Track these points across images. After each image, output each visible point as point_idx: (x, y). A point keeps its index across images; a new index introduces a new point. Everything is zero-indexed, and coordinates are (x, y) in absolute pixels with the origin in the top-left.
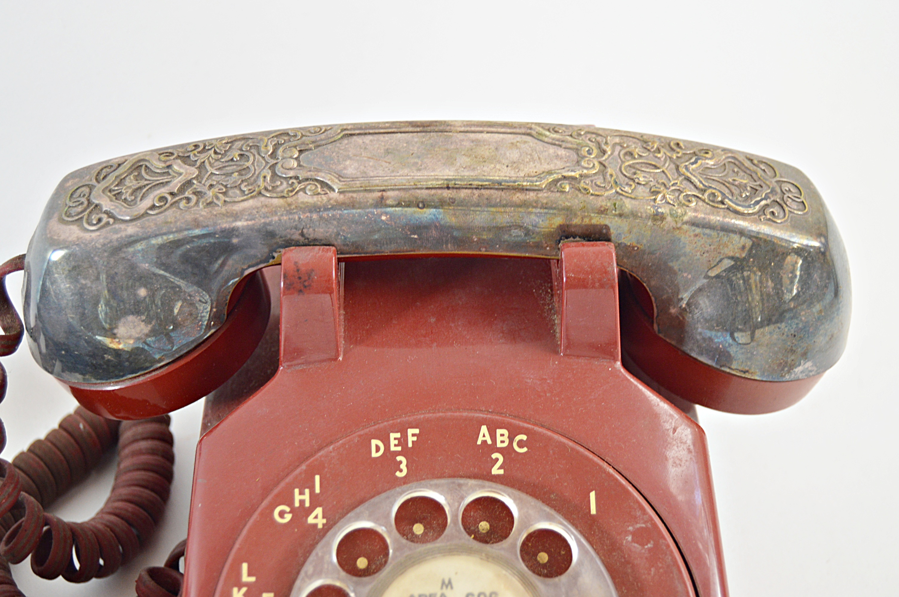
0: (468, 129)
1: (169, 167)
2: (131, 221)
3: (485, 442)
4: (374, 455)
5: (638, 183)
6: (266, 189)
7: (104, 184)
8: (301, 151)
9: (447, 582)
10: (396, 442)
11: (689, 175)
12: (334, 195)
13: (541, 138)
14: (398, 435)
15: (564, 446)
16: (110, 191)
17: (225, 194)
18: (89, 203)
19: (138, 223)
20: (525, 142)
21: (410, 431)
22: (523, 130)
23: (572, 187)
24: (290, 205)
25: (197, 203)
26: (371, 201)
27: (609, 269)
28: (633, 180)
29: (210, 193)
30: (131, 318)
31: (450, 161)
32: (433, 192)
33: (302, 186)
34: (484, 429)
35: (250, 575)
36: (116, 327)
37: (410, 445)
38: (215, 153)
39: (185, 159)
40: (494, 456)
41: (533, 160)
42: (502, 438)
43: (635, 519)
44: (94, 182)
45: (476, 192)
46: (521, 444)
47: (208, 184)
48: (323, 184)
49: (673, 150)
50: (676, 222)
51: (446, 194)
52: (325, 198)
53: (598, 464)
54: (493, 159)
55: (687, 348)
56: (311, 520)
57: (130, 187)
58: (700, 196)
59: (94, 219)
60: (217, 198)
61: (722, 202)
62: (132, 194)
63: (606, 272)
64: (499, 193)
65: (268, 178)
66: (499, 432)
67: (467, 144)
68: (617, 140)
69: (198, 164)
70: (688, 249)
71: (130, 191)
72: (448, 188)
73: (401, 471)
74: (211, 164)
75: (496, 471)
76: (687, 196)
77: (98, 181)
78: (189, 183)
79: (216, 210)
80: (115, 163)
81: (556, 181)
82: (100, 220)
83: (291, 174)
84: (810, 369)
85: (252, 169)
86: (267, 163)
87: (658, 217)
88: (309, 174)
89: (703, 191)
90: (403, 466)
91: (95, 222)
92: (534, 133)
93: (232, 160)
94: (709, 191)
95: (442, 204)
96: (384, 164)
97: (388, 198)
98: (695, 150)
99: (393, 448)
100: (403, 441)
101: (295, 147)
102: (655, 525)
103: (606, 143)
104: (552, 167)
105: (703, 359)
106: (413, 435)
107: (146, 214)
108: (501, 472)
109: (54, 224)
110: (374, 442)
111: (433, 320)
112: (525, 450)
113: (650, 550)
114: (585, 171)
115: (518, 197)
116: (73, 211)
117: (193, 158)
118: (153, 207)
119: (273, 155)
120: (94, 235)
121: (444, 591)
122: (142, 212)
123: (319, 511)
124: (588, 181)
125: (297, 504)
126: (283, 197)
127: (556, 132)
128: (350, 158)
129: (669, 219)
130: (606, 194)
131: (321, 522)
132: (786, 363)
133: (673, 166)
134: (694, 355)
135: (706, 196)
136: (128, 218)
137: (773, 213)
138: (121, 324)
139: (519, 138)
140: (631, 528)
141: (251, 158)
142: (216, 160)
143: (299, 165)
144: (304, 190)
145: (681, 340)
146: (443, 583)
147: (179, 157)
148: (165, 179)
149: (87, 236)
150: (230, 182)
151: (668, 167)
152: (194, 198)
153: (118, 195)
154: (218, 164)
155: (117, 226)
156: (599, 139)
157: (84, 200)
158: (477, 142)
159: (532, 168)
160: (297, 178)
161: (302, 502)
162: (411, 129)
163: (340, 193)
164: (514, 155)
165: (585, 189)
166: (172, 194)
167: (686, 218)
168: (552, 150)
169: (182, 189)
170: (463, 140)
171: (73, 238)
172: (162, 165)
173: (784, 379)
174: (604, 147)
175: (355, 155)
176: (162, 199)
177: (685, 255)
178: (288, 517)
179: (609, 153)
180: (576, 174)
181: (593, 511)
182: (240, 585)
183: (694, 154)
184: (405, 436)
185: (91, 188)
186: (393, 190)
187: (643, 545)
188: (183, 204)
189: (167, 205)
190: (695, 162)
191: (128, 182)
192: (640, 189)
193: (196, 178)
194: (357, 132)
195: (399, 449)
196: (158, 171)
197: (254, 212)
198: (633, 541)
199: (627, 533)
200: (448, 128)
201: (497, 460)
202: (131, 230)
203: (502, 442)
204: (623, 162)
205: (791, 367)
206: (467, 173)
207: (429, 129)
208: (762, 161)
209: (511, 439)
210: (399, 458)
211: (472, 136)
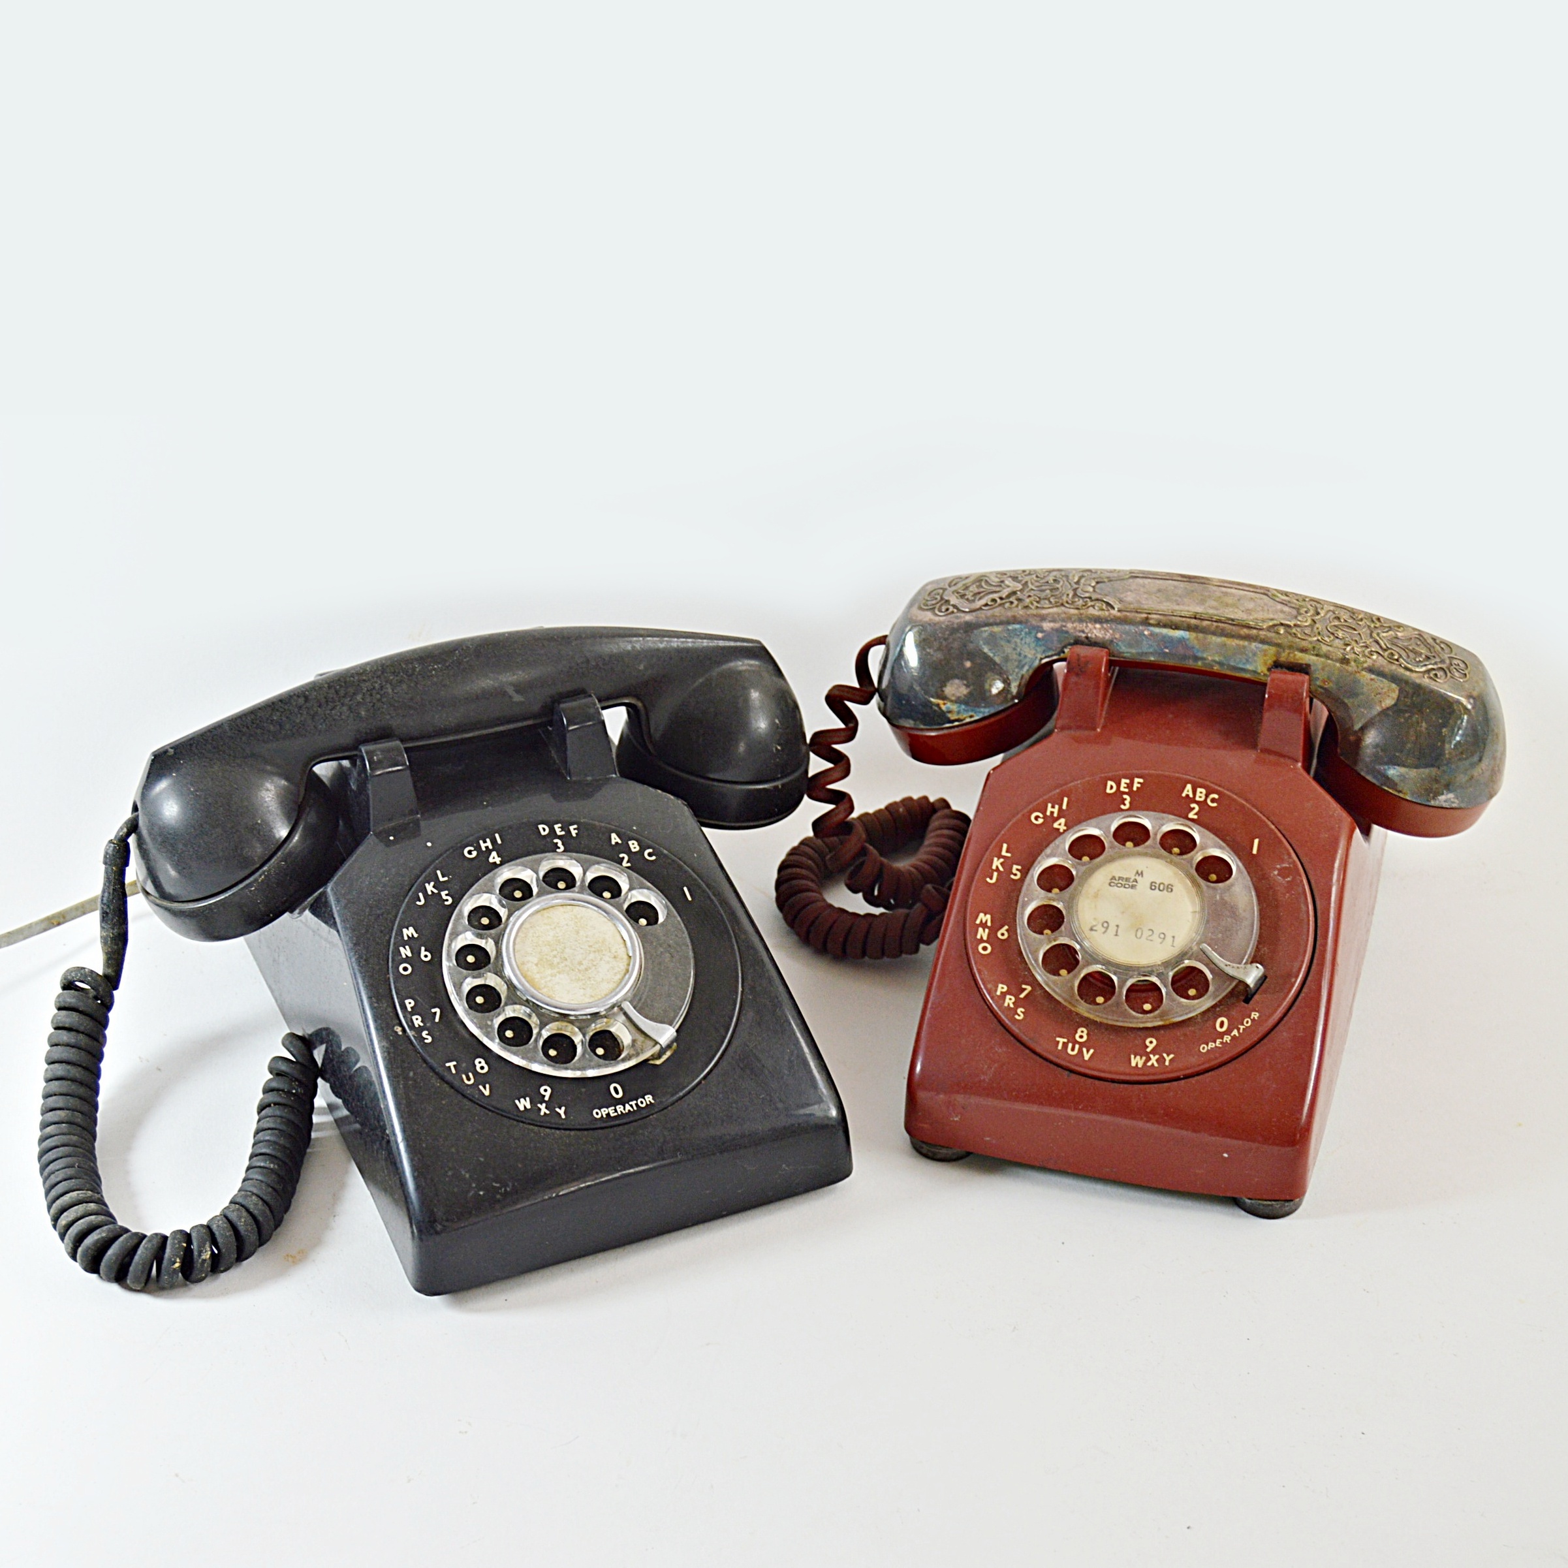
0: (1222, 584)
1: (1002, 582)
2: (969, 612)
3: (1187, 796)
4: (1108, 791)
5: (1337, 638)
6: (1067, 602)
7: (954, 588)
8: (1097, 583)
9: (1140, 872)
10: (1126, 786)
11: (1378, 638)
12: (1114, 612)
13: (1274, 598)
14: (1128, 781)
15: (1243, 806)
16: (958, 593)
17: (1038, 602)
18: (942, 599)
19: (974, 614)
20: (1261, 599)
21: (1137, 780)
22: (1262, 591)
23: (1286, 632)
24: (1081, 614)
25: (1017, 606)
26: (1138, 619)
27: (1300, 691)
28: (1333, 634)
29: (1028, 600)
30: (957, 681)
31: (1202, 602)
32: (1184, 619)
33: (1092, 603)
34: (1189, 787)
35: (1007, 852)
36: (945, 686)
37: (1135, 789)
38: (1037, 577)
39: (1015, 578)
40: (1193, 805)
41: (1263, 610)
42: (1201, 795)
43: (1282, 861)
44: (947, 587)
45: (1215, 624)
46: (1213, 800)
47: (1027, 595)
48: (1108, 604)
49: (1373, 621)
50: (1358, 667)
51: (1193, 621)
52: (1107, 613)
53: (1264, 822)
54: (1234, 605)
55: (1358, 768)
56: (1056, 825)
57: (972, 592)
58: (1381, 653)
59: (944, 608)
60: (1032, 604)
61: (1397, 660)
62: (973, 596)
63: (1297, 693)
64: (1231, 627)
65: (1070, 596)
66: (1199, 790)
67: (1218, 594)
68: (1332, 608)
69: (1023, 582)
70: (1365, 690)
71: (972, 594)
72: (1195, 618)
73: (1125, 805)
74: (1032, 584)
75: (1192, 815)
76: (1372, 651)
77: (950, 586)
78: (1014, 593)
79: (1029, 612)
80: (964, 576)
81: (1275, 625)
82: (947, 610)
83: (1087, 595)
84: (1452, 800)
85: (1060, 589)
86: (1072, 586)
87: (1345, 661)
88: (1099, 597)
89: (1385, 650)
90: (1127, 802)
91: (943, 610)
92: (1269, 594)
93: (1047, 582)
94: (1389, 651)
95: (1189, 628)
96: (1154, 597)
97: (1151, 619)
98: (1391, 625)
99: (1122, 789)
100: (1130, 786)
101: (1094, 579)
102: (1296, 866)
103: (1322, 608)
104: (1276, 617)
105: (1369, 778)
106: (1139, 783)
107: (980, 609)
108: (1196, 817)
109: (915, 610)
110: (1110, 783)
111: (1171, 716)
112: (1215, 805)
113: (1288, 882)
114: (1299, 623)
115: (1245, 631)
116: (929, 603)
117: (1020, 578)
118: (986, 605)
119: (1078, 583)
120: (942, 619)
121: (1137, 877)
122: (978, 607)
123: (1062, 821)
124: (1299, 629)
125: (1048, 813)
126: (1078, 609)
127: (1287, 596)
128: (1131, 591)
129: (1353, 663)
130: (1310, 639)
131: (1062, 828)
132: (1432, 789)
133: (1368, 632)
134: (1363, 774)
135: (1386, 654)
136: (967, 610)
137: (1436, 675)
138: (948, 684)
139: (1258, 596)
140: (1278, 866)
141: (1061, 583)
142: (1036, 581)
143: (1094, 591)
144: (1093, 606)
145: (1355, 762)
146: (1137, 873)
147: (1011, 577)
148: (998, 589)
149: (937, 619)
150: (1043, 595)
151: (1364, 631)
152: (1016, 603)
153: (963, 596)
154: (1037, 584)
155: (958, 614)
156: (1318, 605)
157: (939, 597)
158: (1226, 594)
159: (1260, 616)
160: (1090, 598)
161: (1052, 813)
162: (1180, 578)
163: (1119, 611)
164: (1251, 605)
165: (1295, 634)
166: (1001, 598)
167: (1365, 665)
168: (1279, 606)
169: (1009, 596)
170: (1215, 591)
171: (927, 619)
172: (997, 580)
173: (1430, 804)
174: (1319, 610)
175: (1135, 590)
176: (994, 600)
177: (1362, 694)
178: (1041, 821)
179: (1322, 615)
180: (1292, 624)
181: (1255, 851)
182: (1000, 856)
183: (1390, 627)
184: (1132, 782)
185: (944, 590)
186: (1156, 614)
187: (1284, 877)
188: (1007, 605)
189: (997, 605)
190: (1387, 632)
191: (971, 589)
192: (1337, 641)
193: (1020, 591)
194: (1141, 575)
195: (1127, 790)
196: (994, 584)
197: (1056, 616)
198: (1279, 875)
199: (1275, 869)
200: (1206, 582)
201: (1194, 808)
202: (968, 618)
203: (1200, 797)
204: (1330, 622)
205: (1437, 794)
206: (1211, 611)
207: (1193, 580)
208: (1443, 642)
209: (1207, 796)
210: (1125, 796)
211: (1224, 589)
